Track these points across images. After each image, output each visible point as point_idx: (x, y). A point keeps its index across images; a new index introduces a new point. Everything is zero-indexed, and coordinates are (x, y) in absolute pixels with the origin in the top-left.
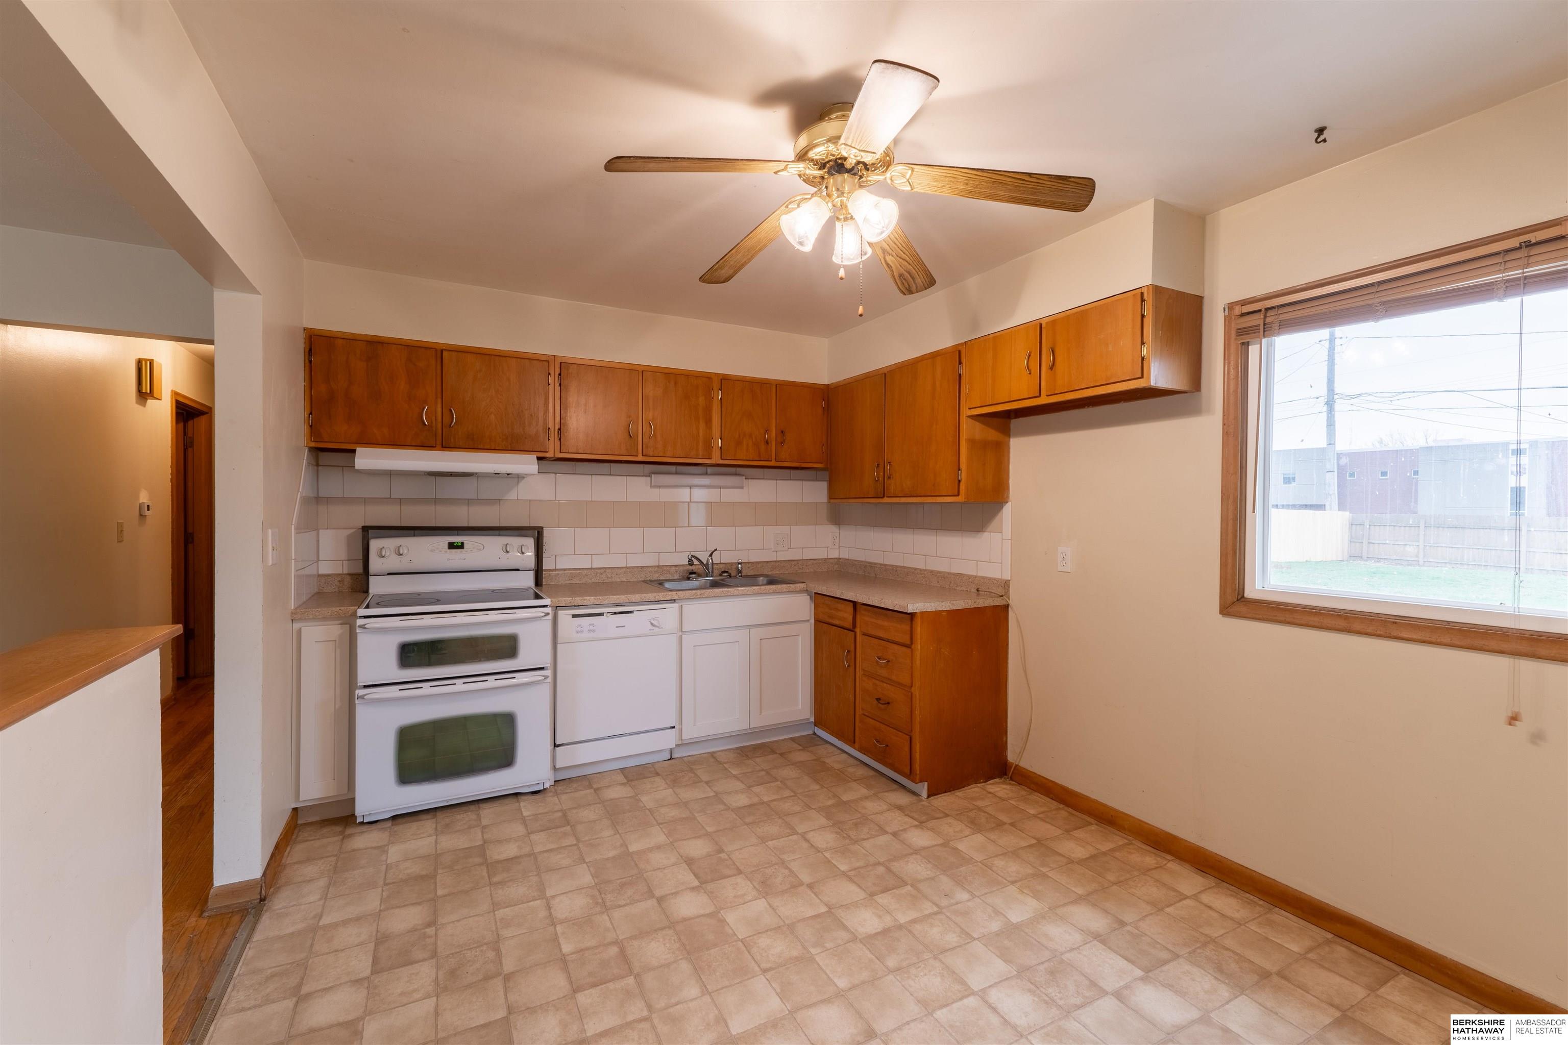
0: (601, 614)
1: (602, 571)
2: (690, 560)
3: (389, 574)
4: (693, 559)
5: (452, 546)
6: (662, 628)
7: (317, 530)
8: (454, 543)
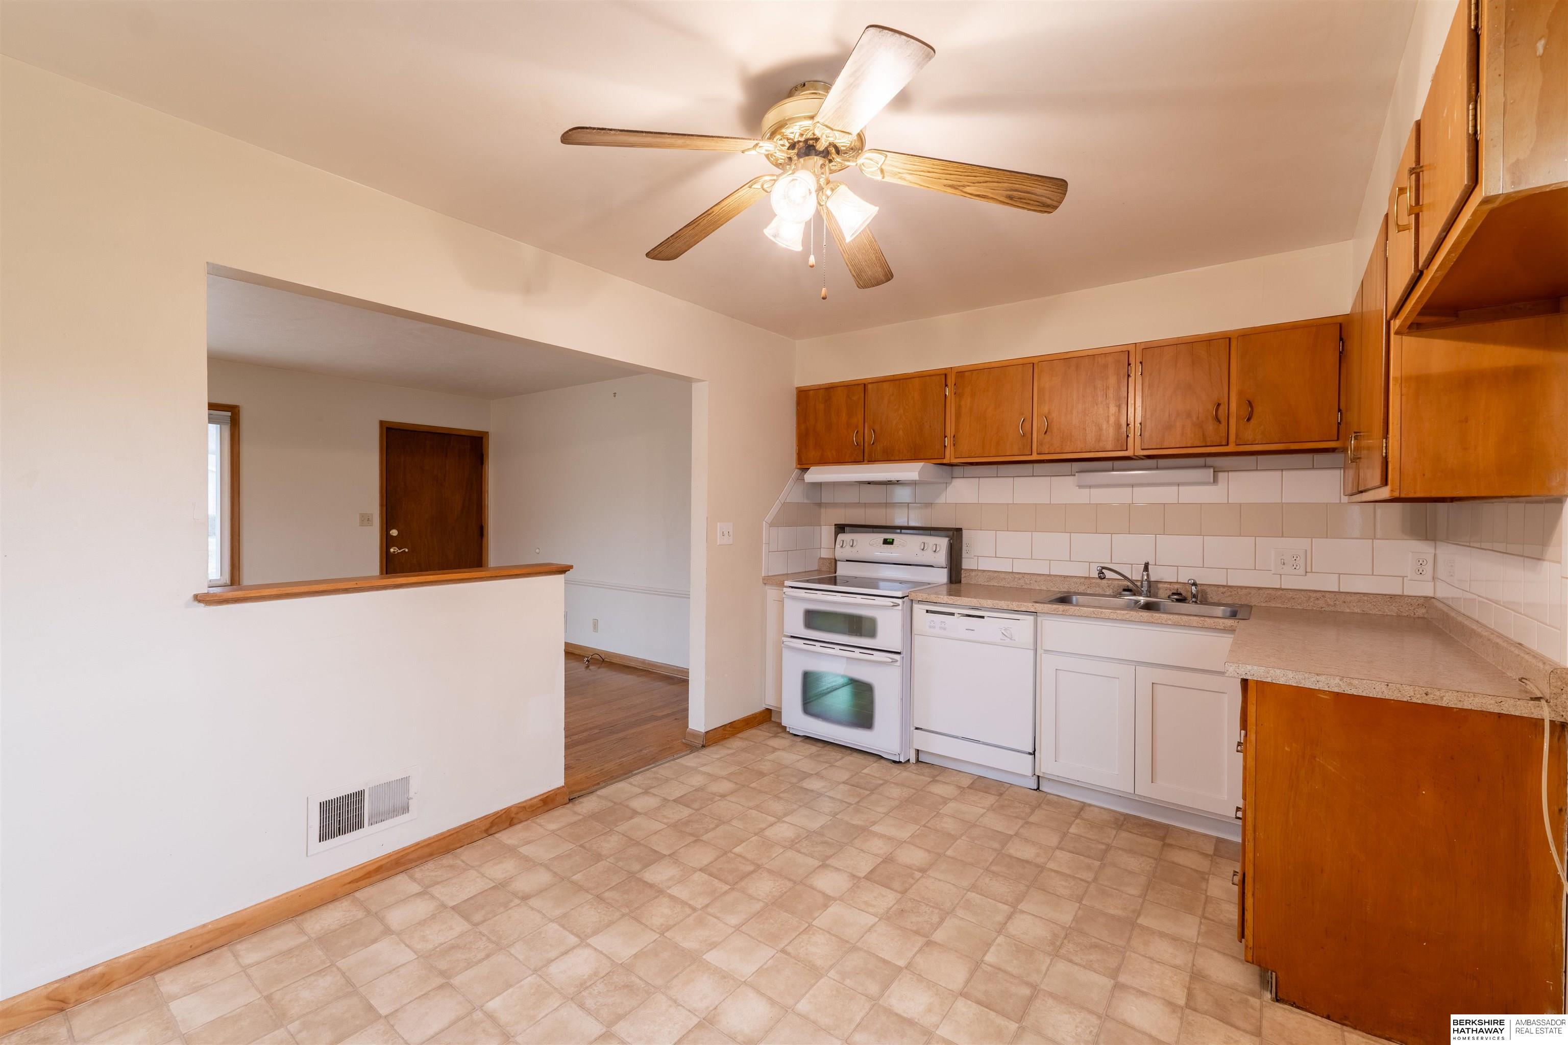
0: (953, 614)
1: (1020, 576)
2: (1101, 573)
3: (847, 561)
4: (1104, 571)
5: (886, 542)
6: (1014, 640)
7: (820, 526)
8: (887, 539)
